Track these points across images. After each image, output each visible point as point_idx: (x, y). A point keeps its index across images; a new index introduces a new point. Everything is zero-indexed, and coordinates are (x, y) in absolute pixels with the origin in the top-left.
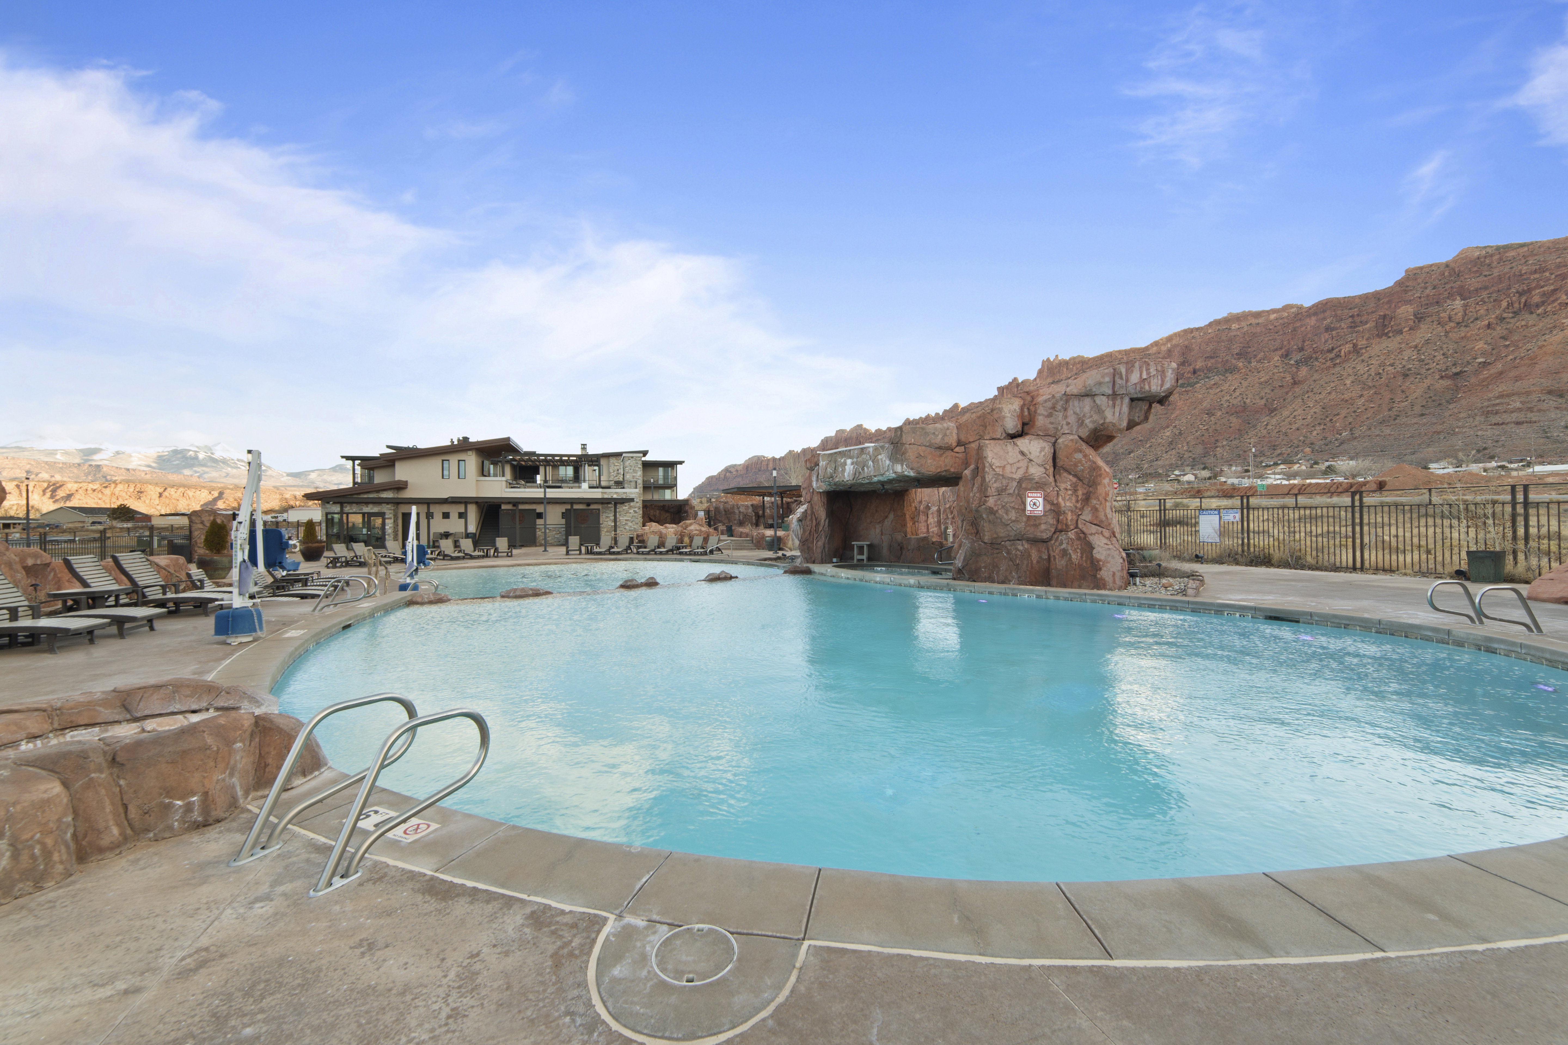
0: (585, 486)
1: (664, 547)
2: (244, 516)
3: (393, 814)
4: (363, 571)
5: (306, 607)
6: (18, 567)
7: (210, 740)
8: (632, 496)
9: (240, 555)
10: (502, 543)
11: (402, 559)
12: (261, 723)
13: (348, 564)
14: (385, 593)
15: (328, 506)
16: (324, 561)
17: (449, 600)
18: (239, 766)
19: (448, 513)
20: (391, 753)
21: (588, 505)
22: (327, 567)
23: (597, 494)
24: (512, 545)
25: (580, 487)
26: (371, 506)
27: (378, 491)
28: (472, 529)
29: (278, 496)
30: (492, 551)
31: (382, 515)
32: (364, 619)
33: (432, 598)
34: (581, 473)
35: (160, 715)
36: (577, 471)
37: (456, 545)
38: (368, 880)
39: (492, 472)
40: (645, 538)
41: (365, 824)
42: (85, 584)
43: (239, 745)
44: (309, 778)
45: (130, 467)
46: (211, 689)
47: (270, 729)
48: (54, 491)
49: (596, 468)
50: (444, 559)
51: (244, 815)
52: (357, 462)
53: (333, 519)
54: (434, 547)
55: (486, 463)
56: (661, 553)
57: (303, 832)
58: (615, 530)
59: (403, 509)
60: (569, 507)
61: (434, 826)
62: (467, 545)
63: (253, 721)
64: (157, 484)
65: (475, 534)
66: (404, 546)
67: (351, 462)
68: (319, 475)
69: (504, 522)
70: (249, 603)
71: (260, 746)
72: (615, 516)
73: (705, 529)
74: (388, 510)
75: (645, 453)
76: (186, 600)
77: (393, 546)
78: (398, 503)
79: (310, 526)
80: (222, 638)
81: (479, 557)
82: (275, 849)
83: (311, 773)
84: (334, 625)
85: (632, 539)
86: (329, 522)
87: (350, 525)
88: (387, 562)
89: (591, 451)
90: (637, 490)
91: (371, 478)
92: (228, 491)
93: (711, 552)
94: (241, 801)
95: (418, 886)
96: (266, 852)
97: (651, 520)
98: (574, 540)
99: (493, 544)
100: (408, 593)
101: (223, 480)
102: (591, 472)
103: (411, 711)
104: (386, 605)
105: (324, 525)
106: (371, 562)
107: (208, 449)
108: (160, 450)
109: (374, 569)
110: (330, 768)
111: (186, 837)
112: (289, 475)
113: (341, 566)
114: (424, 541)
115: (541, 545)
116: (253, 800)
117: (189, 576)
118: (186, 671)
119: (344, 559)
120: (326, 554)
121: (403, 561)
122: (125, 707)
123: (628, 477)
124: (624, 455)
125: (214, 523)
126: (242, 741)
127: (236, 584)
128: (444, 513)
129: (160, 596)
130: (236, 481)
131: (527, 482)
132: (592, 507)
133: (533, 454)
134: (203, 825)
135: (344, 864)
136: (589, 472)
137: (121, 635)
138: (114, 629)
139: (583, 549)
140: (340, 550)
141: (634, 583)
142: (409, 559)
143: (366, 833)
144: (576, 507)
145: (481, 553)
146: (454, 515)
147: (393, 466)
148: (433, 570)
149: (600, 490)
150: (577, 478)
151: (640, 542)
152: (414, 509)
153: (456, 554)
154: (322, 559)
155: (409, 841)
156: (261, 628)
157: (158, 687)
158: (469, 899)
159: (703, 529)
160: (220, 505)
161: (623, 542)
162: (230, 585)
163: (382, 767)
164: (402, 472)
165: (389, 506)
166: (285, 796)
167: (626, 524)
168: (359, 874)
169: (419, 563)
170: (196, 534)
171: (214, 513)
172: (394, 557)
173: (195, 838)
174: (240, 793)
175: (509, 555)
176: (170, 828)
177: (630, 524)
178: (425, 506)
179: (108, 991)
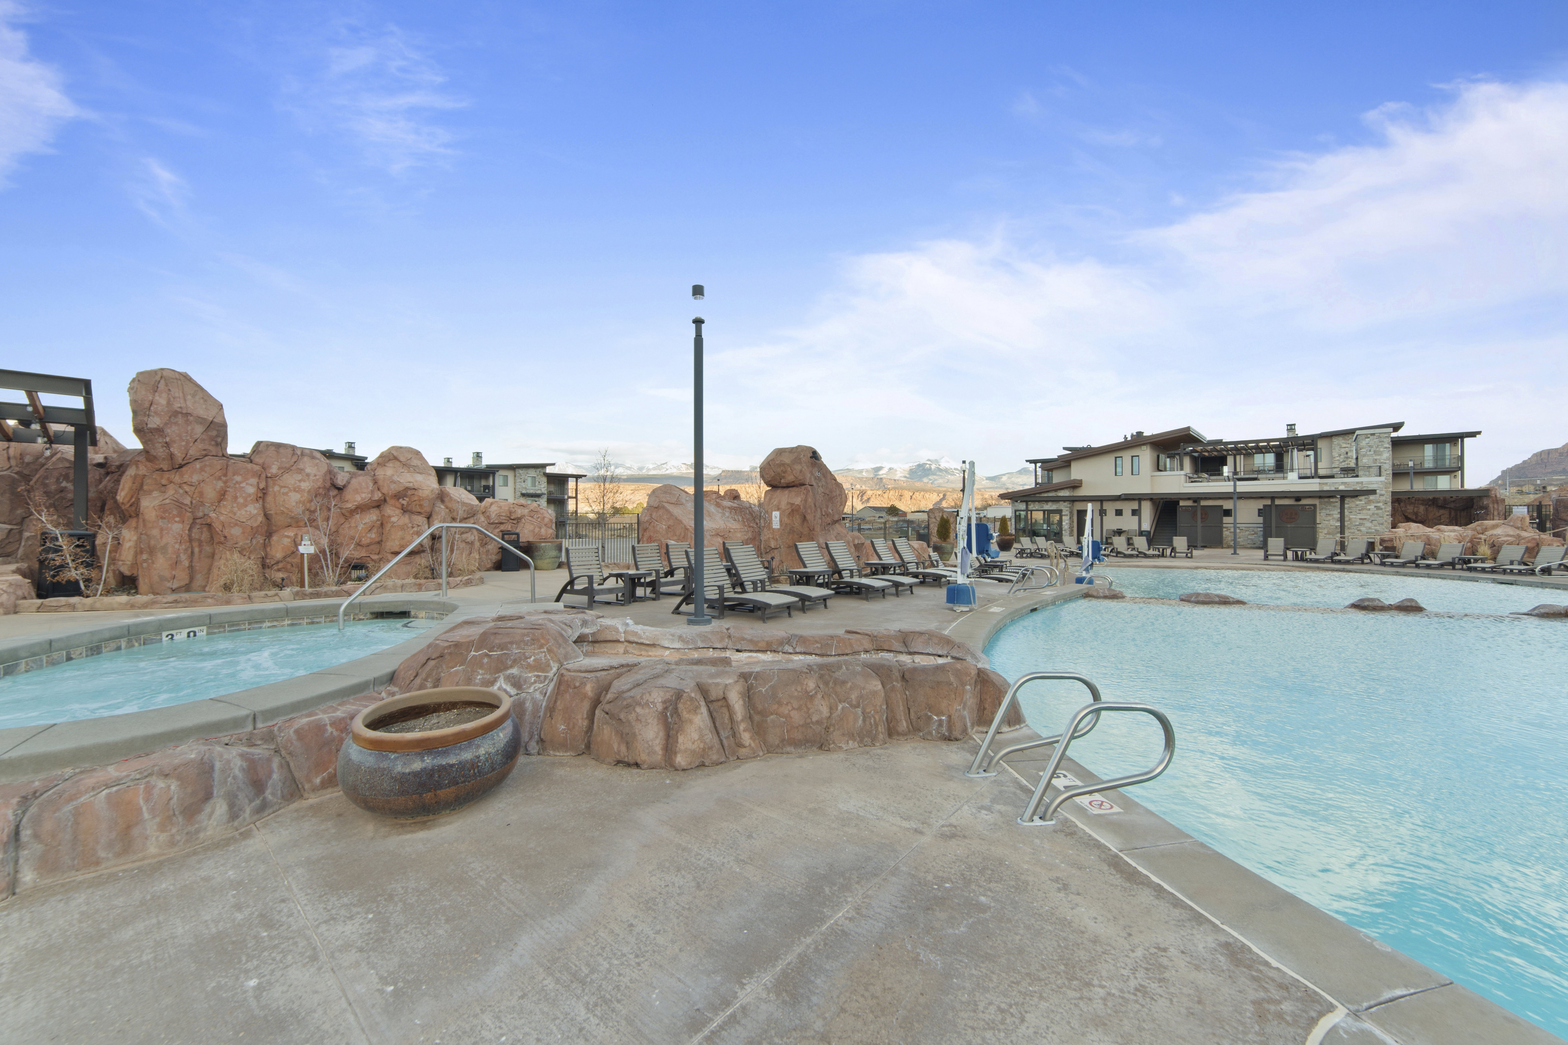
0: (1292, 476)
1: (1435, 558)
2: (963, 513)
3: (1079, 783)
4: (1045, 562)
5: (1003, 589)
6: (851, 544)
7: (952, 679)
8: (1371, 487)
9: (962, 543)
10: (1180, 542)
11: (1078, 553)
12: (981, 674)
13: (1032, 555)
14: (1064, 584)
15: (1016, 504)
16: (1013, 551)
17: (1123, 597)
18: (969, 703)
19: (1121, 510)
20: (1081, 726)
21: (1298, 499)
22: (1016, 557)
23: (1313, 485)
24: (1192, 546)
25: (1284, 478)
26: (1050, 504)
27: (1056, 490)
28: (1146, 526)
29: (980, 497)
30: (1169, 551)
31: (1059, 512)
32: (1047, 605)
33: (1107, 593)
34: (1287, 460)
35: (922, 654)
36: (1279, 458)
37: (1129, 542)
38: (1062, 831)
39: (1168, 466)
40: (1396, 544)
41: (1057, 782)
42: (880, 559)
43: (968, 687)
44: (1013, 728)
45: (896, 478)
46: (947, 641)
47: (987, 681)
48: (862, 496)
49: (1311, 453)
50: (1117, 556)
51: (971, 742)
52: (1039, 465)
53: (1020, 515)
54: (1107, 543)
55: (1162, 457)
56: (1428, 566)
57: (1011, 770)
58: (1342, 532)
59: (1079, 506)
60: (1268, 502)
61: (1116, 809)
62: (1141, 543)
63: (976, 672)
64: (909, 490)
65: (1149, 532)
66: (1079, 542)
67: (1033, 465)
68: (1009, 478)
69: (1182, 520)
70: (967, 581)
71: (981, 693)
72: (1342, 513)
73: (1531, 533)
74: (1064, 507)
75: (1397, 427)
76: (929, 575)
77: (1069, 541)
78: (1074, 501)
79: (1004, 521)
80: (951, 605)
81: (1153, 556)
82: (992, 774)
83: (1014, 725)
84: (1024, 607)
85: (1371, 546)
86: (1017, 518)
87: (1033, 521)
88: (1066, 556)
89: (1301, 432)
90: (1382, 479)
91: (1050, 478)
92: (948, 494)
93: (1546, 571)
94: (969, 730)
95: (1103, 856)
96: (987, 775)
97: (1408, 519)
98: (1276, 544)
99: (1170, 543)
100: (1084, 586)
101: (946, 485)
102: (1301, 458)
103: (1096, 696)
104: (1065, 595)
105: (1013, 520)
106: (1053, 554)
107: (936, 461)
108: (911, 465)
109: (1055, 561)
110: (1027, 726)
111: (939, 743)
112: (988, 478)
113: (1027, 557)
114: (1097, 538)
115: (1229, 547)
116: (977, 732)
117: (930, 556)
118: (931, 625)
119: (1029, 551)
120: (1015, 545)
121: (1079, 555)
122: (905, 643)
123: (1364, 461)
124: (1358, 432)
125: (942, 518)
126: (970, 685)
127: (959, 565)
128: (1116, 510)
129: (915, 570)
130: (953, 486)
131: (1211, 475)
132: (1304, 502)
133: (1220, 442)
134: (948, 739)
135: (1042, 809)
136: (1299, 459)
137: (897, 594)
138: (893, 590)
139: (1290, 554)
140: (1026, 542)
141: (1376, 603)
142: (1085, 554)
143: (1058, 792)
144: (1278, 502)
145: (1157, 553)
146: (1127, 512)
147: (1069, 466)
148: (1107, 566)
149: (1317, 480)
150: (1280, 467)
151: (1386, 549)
152: (1090, 506)
153: (1129, 552)
154: (1012, 549)
155: (1095, 813)
156: (975, 602)
157: (921, 634)
158: (1153, 893)
159: (1524, 534)
160: (944, 504)
161: (1356, 548)
162: (955, 566)
163: (1073, 737)
164: (1077, 471)
165: (1066, 504)
166: (998, 737)
167: (1361, 524)
168: (1053, 822)
169: (1094, 558)
170: (931, 526)
171: (941, 510)
172: (1071, 552)
173: (944, 746)
174: (969, 724)
175: (1189, 556)
176: (930, 733)
177: (1368, 524)
178: (1099, 504)
179: (906, 824)
